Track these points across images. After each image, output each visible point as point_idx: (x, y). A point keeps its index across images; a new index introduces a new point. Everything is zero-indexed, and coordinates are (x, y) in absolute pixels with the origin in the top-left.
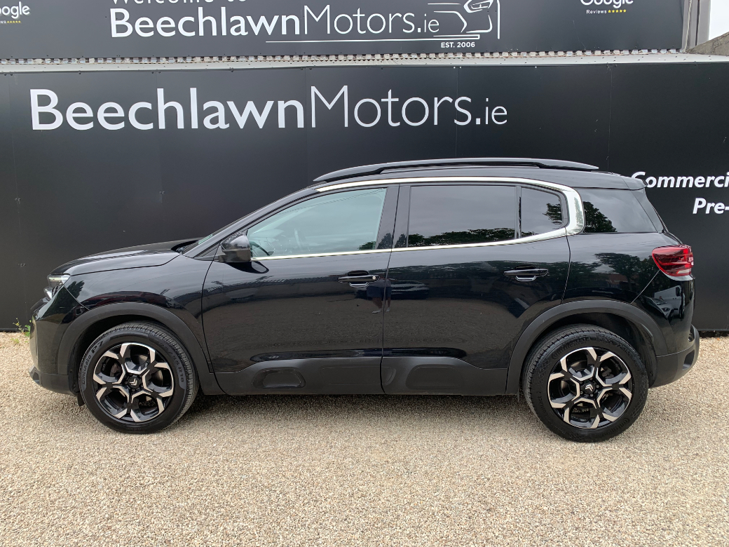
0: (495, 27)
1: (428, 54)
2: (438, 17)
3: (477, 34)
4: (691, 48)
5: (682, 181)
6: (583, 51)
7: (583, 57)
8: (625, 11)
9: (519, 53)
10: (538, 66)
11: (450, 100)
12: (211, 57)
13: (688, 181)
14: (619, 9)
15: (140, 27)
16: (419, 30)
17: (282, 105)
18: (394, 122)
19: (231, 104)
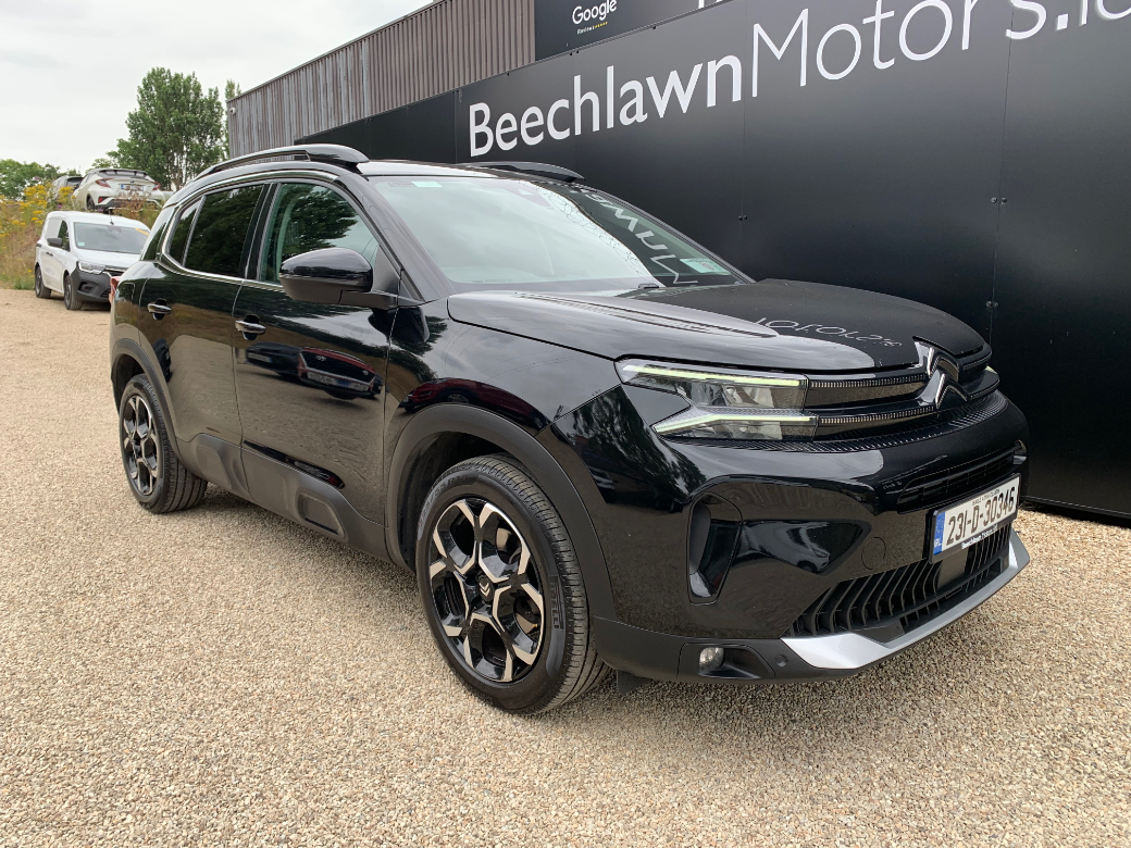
17: (713, 68)
18: (883, 59)
19: (651, 81)
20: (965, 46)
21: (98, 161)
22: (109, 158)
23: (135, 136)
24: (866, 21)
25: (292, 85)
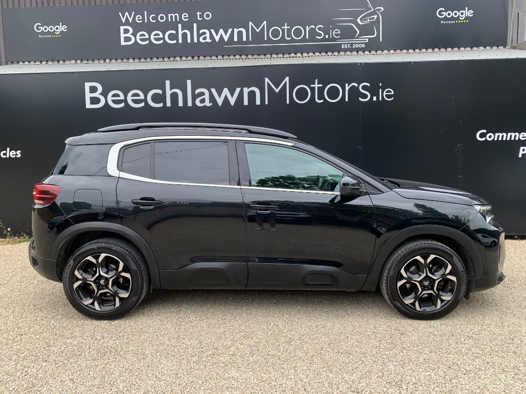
0: (379, 33)
1: (333, 52)
2: (339, 27)
3: (366, 38)
4: (514, 45)
5: (511, 136)
6: (439, 49)
7: (440, 53)
8: (467, 21)
9: (395, 50)
10: (414, 62)
11: (356, 85)
12: (187, 57)
13: (515, 136)
14: (463, 20)
15: (140, 38)
16: (327, 37)
17: (246, 90)
18: (319, 100)
19: (213, 90)
20: (347, 100)
24: (312, 86)
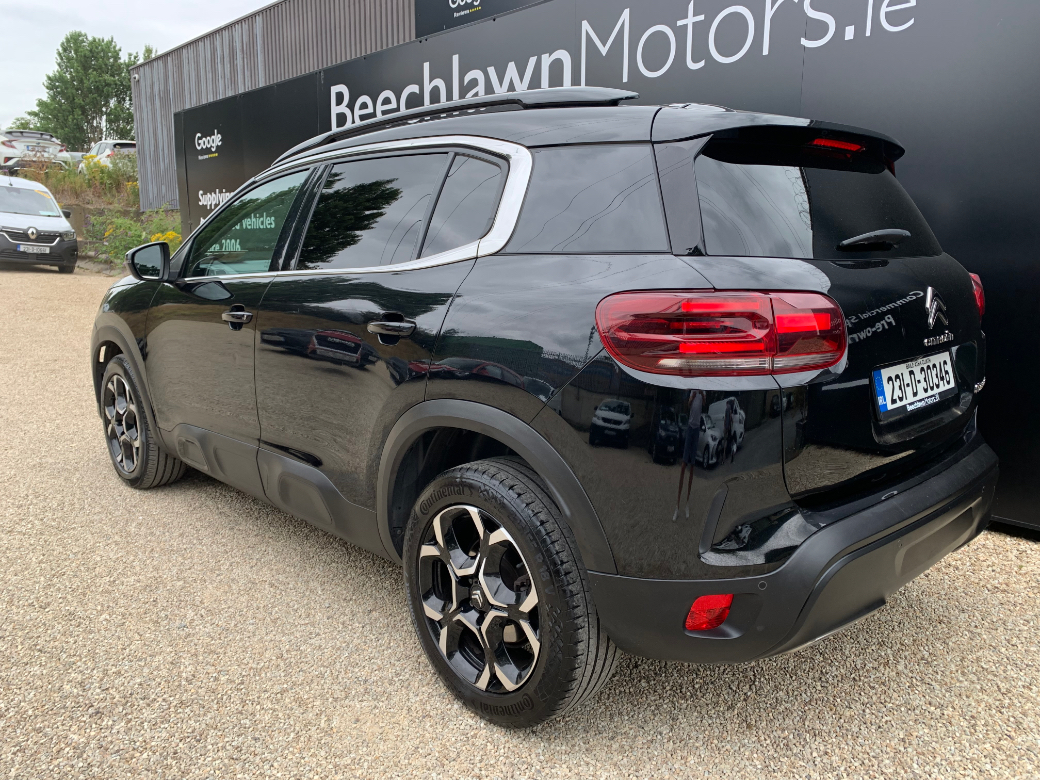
17: (547, 60)
18: (695, 60)
19: (491, 70)
20: (765, 52)
21: (18, 120)
22: (29, 117)
23: (53, 98)
24: (680, 23)
25: (191, 56)
